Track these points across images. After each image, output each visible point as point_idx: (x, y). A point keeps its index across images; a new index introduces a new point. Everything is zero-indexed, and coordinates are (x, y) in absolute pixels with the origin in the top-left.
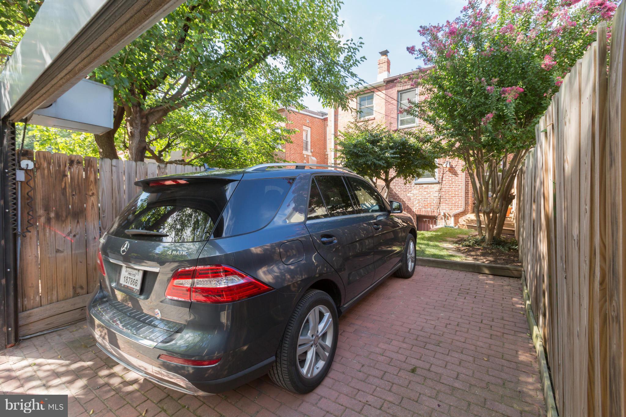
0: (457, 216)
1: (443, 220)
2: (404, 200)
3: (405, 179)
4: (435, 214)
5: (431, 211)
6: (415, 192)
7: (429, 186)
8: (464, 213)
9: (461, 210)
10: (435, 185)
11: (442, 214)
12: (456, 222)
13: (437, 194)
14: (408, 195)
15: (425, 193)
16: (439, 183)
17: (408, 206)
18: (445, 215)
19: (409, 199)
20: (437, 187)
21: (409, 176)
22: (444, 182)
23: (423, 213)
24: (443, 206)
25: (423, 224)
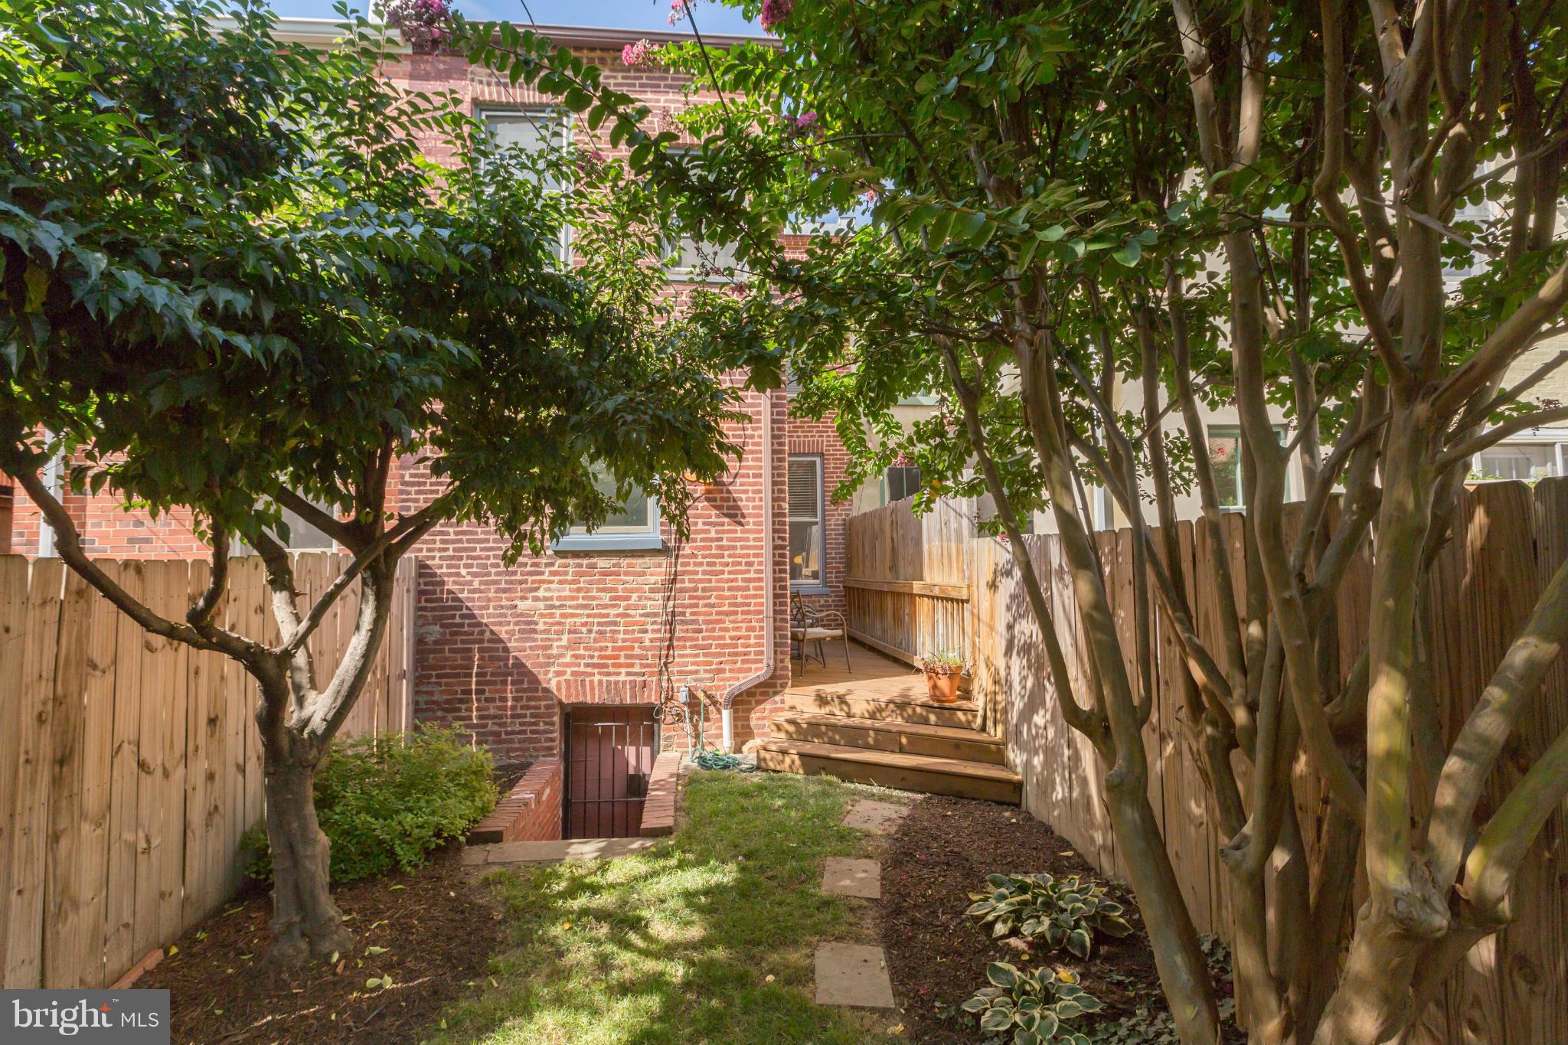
0: (743, 702)
1: (688, 727)
2: (502, 632)
3: (511, 526)
4: (651, 697)
5: (633, 684)
6: (555, 590)
7: (624, 562)
8: (768, 688)
9: (759, 672)
10: (648, 561)
11: (682, 697)
12: (742, 733)
13: (656, 603)
14: (522, 605)
15: (606, 599)
16: (664, 551)
17: (519, 665)
18: (693, 703)
19: (528, 627)
20: (656, 571)
21: (537, 511)
22: (687, 549)
23: (594, 698)
24: (685, 657)
25: (592, 748)
